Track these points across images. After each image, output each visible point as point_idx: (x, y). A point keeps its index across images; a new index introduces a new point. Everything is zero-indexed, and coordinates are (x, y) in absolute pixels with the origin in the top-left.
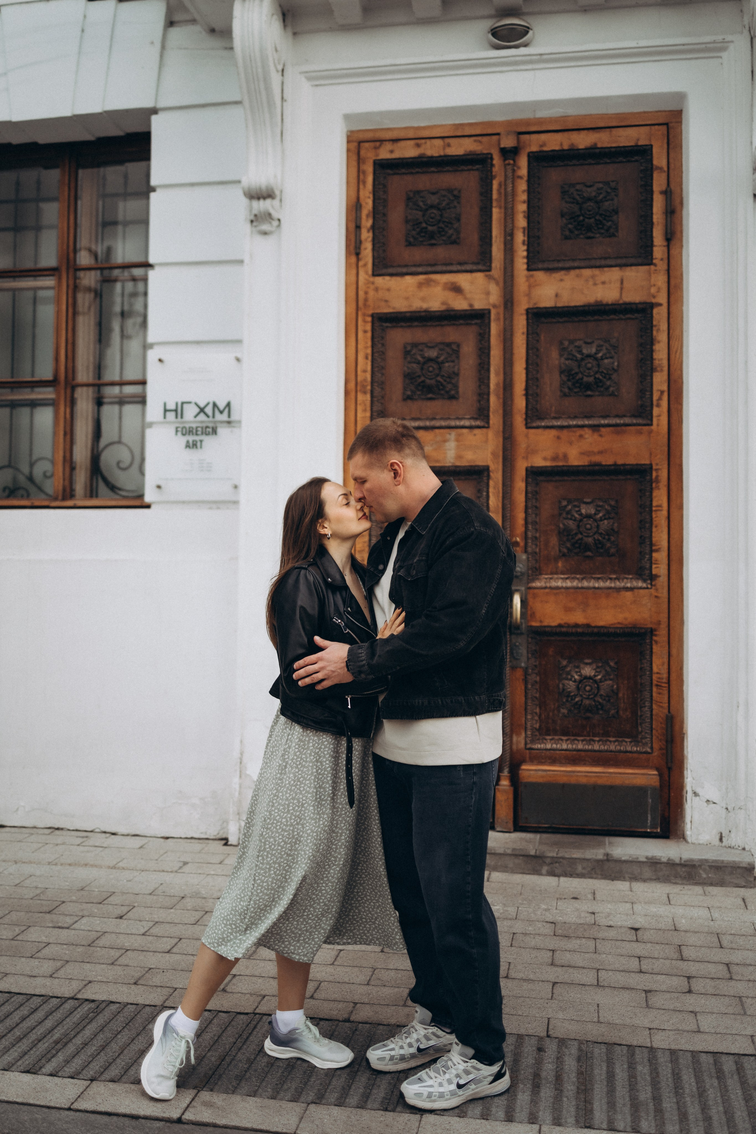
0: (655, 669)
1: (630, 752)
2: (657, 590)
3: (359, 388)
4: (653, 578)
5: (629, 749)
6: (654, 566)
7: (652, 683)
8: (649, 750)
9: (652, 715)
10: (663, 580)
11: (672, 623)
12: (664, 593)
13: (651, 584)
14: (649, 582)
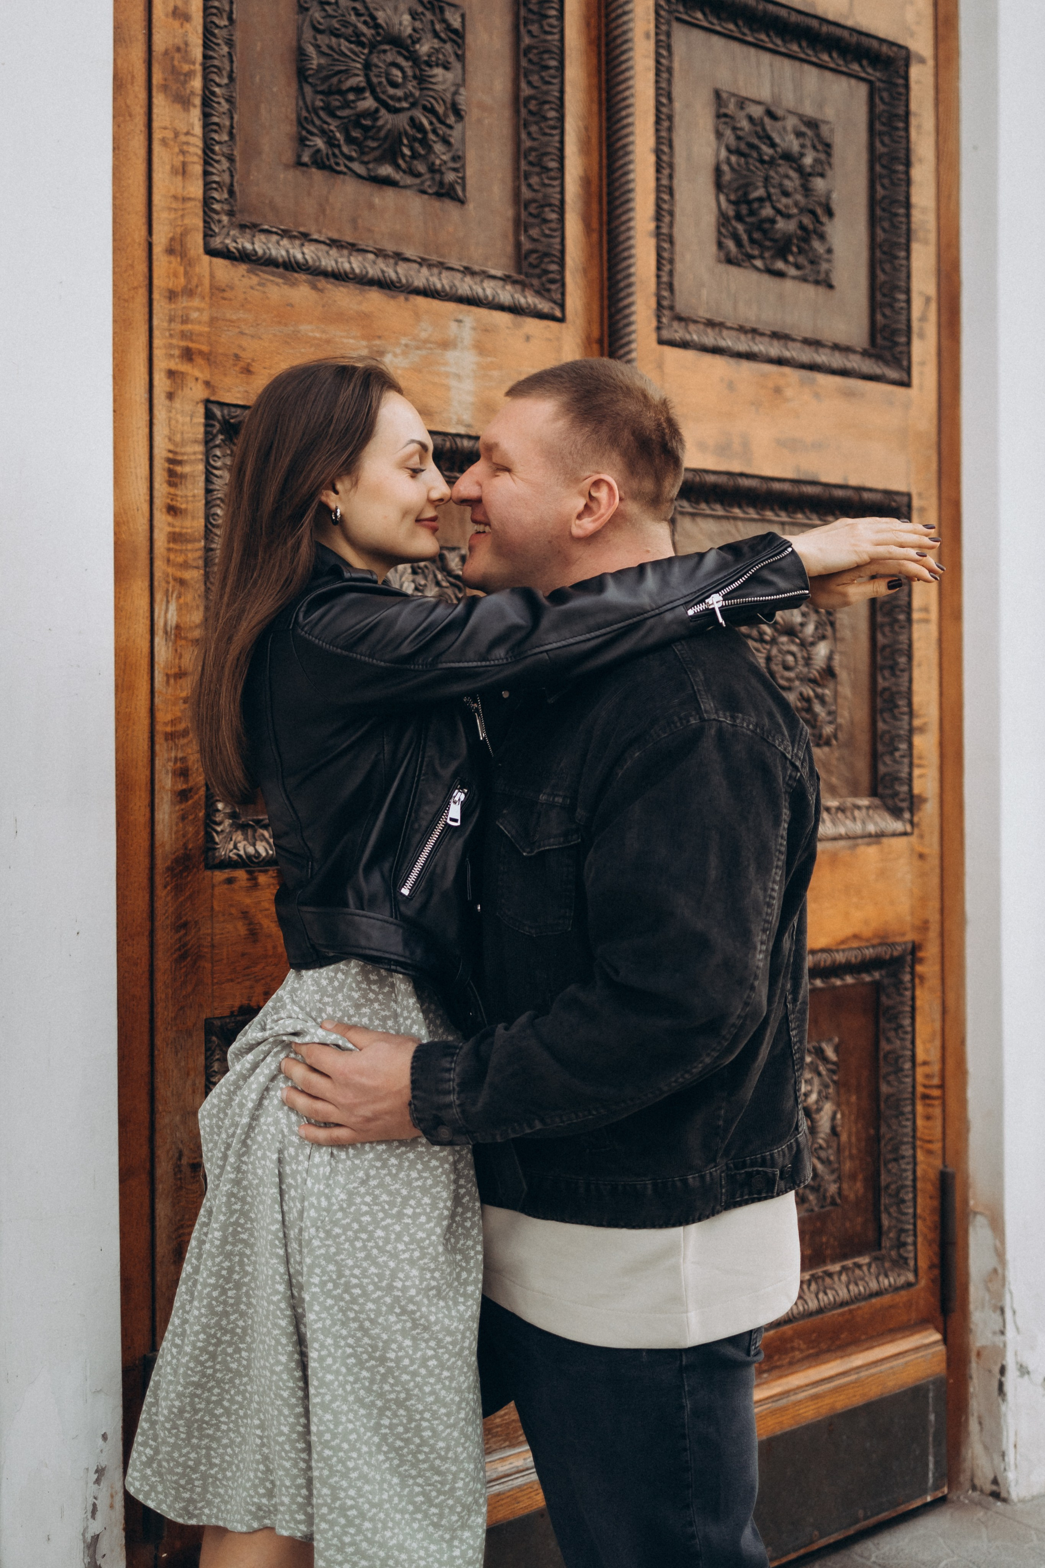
0: (921, 1056)
1: (878, 1294)
2: (921, 836)
3: (157, 78)
4: (914, 802)
5: (874, 1285)
6: (917, 772)
7: (913, 1093)
8: (911, 1277)
9: (914, 1180)
10: (929, 812)
11: (947, 924)
12: (932, 845)
13: (912, 823)
14: (907, 815)
